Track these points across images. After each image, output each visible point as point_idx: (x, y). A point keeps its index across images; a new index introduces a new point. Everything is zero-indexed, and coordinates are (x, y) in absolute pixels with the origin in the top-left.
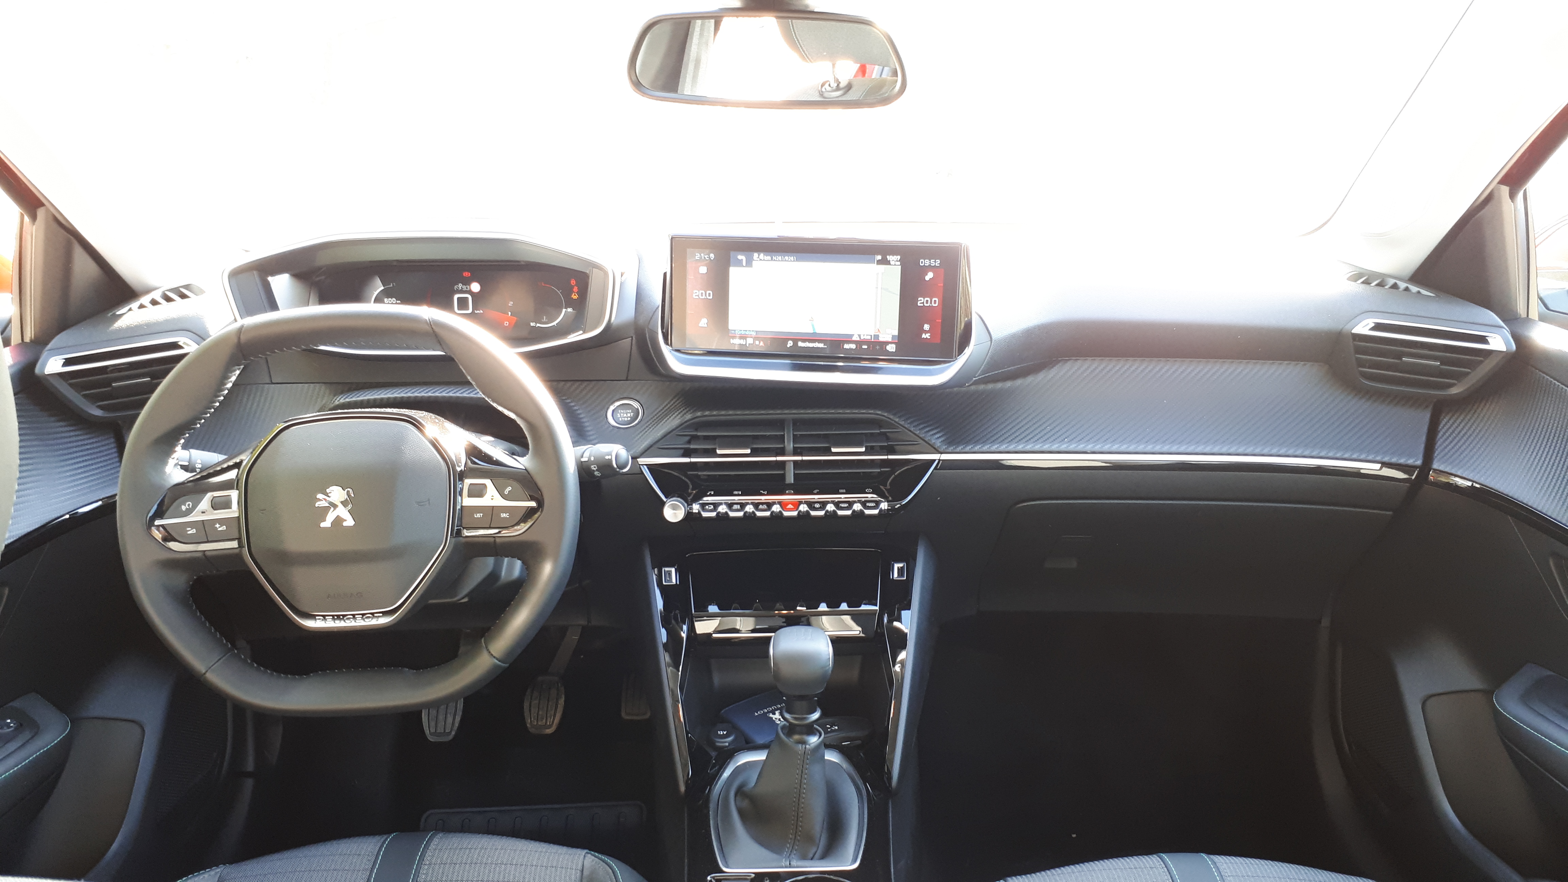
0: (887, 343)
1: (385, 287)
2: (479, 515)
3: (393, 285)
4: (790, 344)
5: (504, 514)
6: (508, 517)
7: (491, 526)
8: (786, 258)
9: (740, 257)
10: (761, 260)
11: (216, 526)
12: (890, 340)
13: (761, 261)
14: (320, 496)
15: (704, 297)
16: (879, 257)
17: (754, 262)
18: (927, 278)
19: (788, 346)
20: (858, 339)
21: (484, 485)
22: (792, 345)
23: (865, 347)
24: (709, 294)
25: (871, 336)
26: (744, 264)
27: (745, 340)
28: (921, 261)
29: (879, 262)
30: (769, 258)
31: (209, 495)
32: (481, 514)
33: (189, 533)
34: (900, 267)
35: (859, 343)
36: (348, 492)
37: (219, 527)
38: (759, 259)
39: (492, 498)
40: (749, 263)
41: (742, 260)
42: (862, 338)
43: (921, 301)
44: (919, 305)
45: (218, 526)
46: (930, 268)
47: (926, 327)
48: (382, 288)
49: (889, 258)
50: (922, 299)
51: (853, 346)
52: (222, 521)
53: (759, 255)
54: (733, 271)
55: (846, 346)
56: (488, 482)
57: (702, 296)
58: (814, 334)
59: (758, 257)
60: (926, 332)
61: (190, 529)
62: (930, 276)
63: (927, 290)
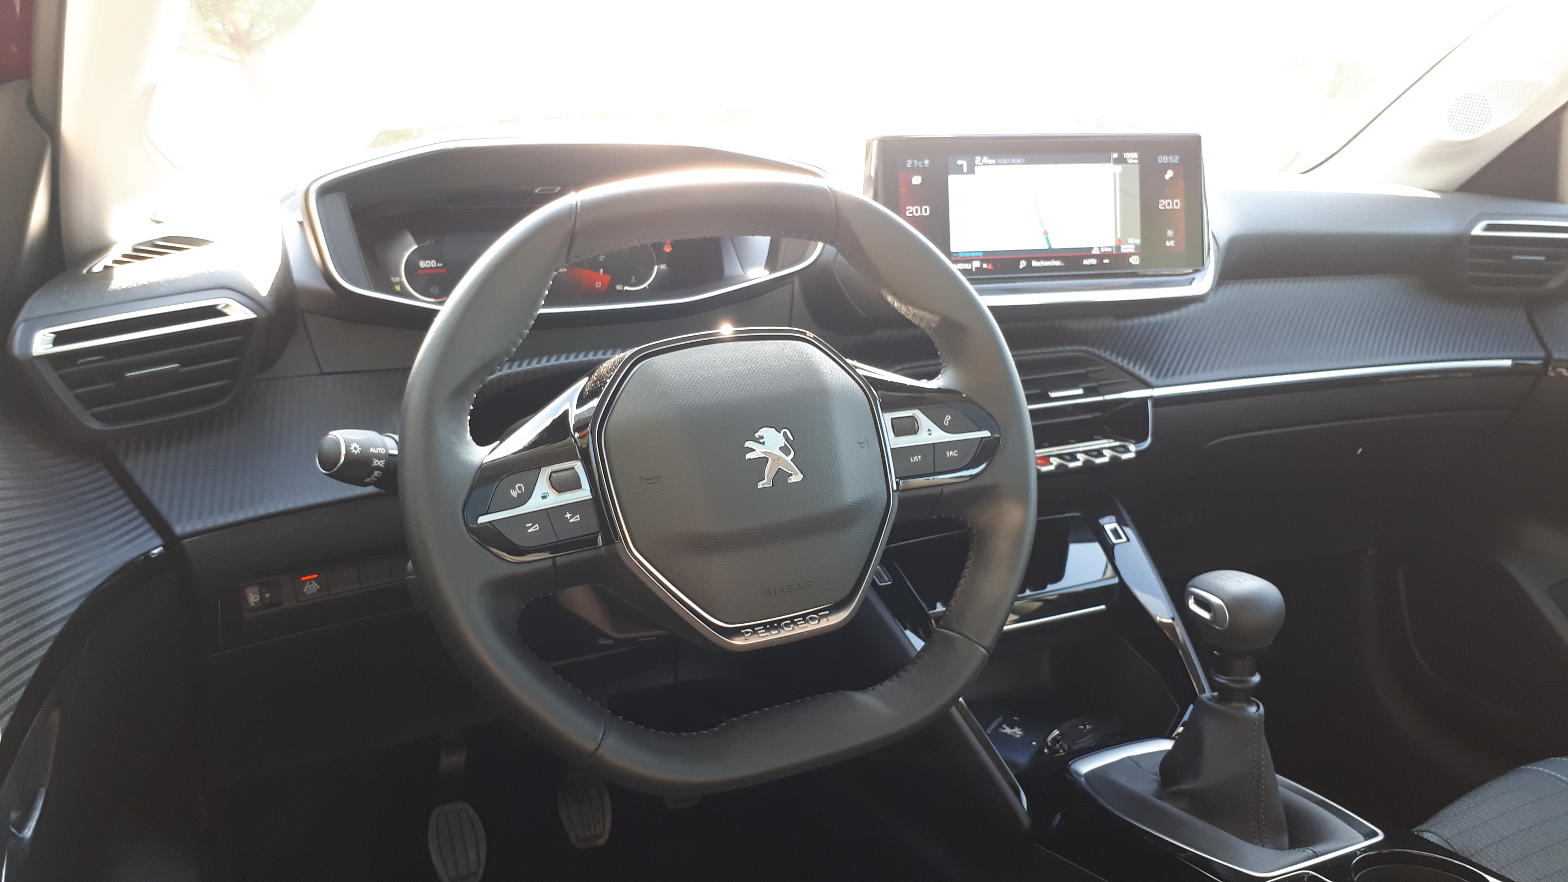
0: (1130, 255)
1: (421, 245)
2: (917, 458)
3: (430, 242)
4: (1023, 264)
5: (951, 453)
6: (956, 455)
7: (936, 471)
8: (1013, 161)
9: (959, 162)
10: (984, 164)
11: (566, 516)
12: (1133, 251)
13: (984, 166)
14: (749, 444)
15: (919, 214)
16: (1115, 155)
17: (976, 168)
18: (1167, 177)
19: (1021, 267)
20: (1098, 252)
21: (912, 417)
22: (1024, 265)
23: (1106, 261)
24: (926, 209)
25: (1112, 247)
26: (965, 170)
27: (970, 265)
28: (1159, 158)
29: (1117, 161)
30: (994, 161)
31: (546, 472)
32: (920, 457)
33: (530, 530)
34: (1137, 166)
35: (1100, 257)
36: (785, 433)
37: (571, 518)
38: (981, 164)
39: (929, 432)
40: (971, 171)
41: (962, 165)
42: (1103, 250)
43: (1164, 204)
44: (1160, 208)
45: (568, 516)
46: (1169, 166)
47: (1170, 233)
48: (416, 247)
49: (1127, 155)
50: (1163, 201)
51: (1093, 261)
52: (572, 507)
53: (982, 159)
54: (953, 181)
55: (1086, 262)
56: (917, 413)
57: (917, 212)
58: (1050, 249)
59: (981, 161)
60: (1170, 239)
61: (530, 524)
62: (1169, 174)
63: (1165, 189)
